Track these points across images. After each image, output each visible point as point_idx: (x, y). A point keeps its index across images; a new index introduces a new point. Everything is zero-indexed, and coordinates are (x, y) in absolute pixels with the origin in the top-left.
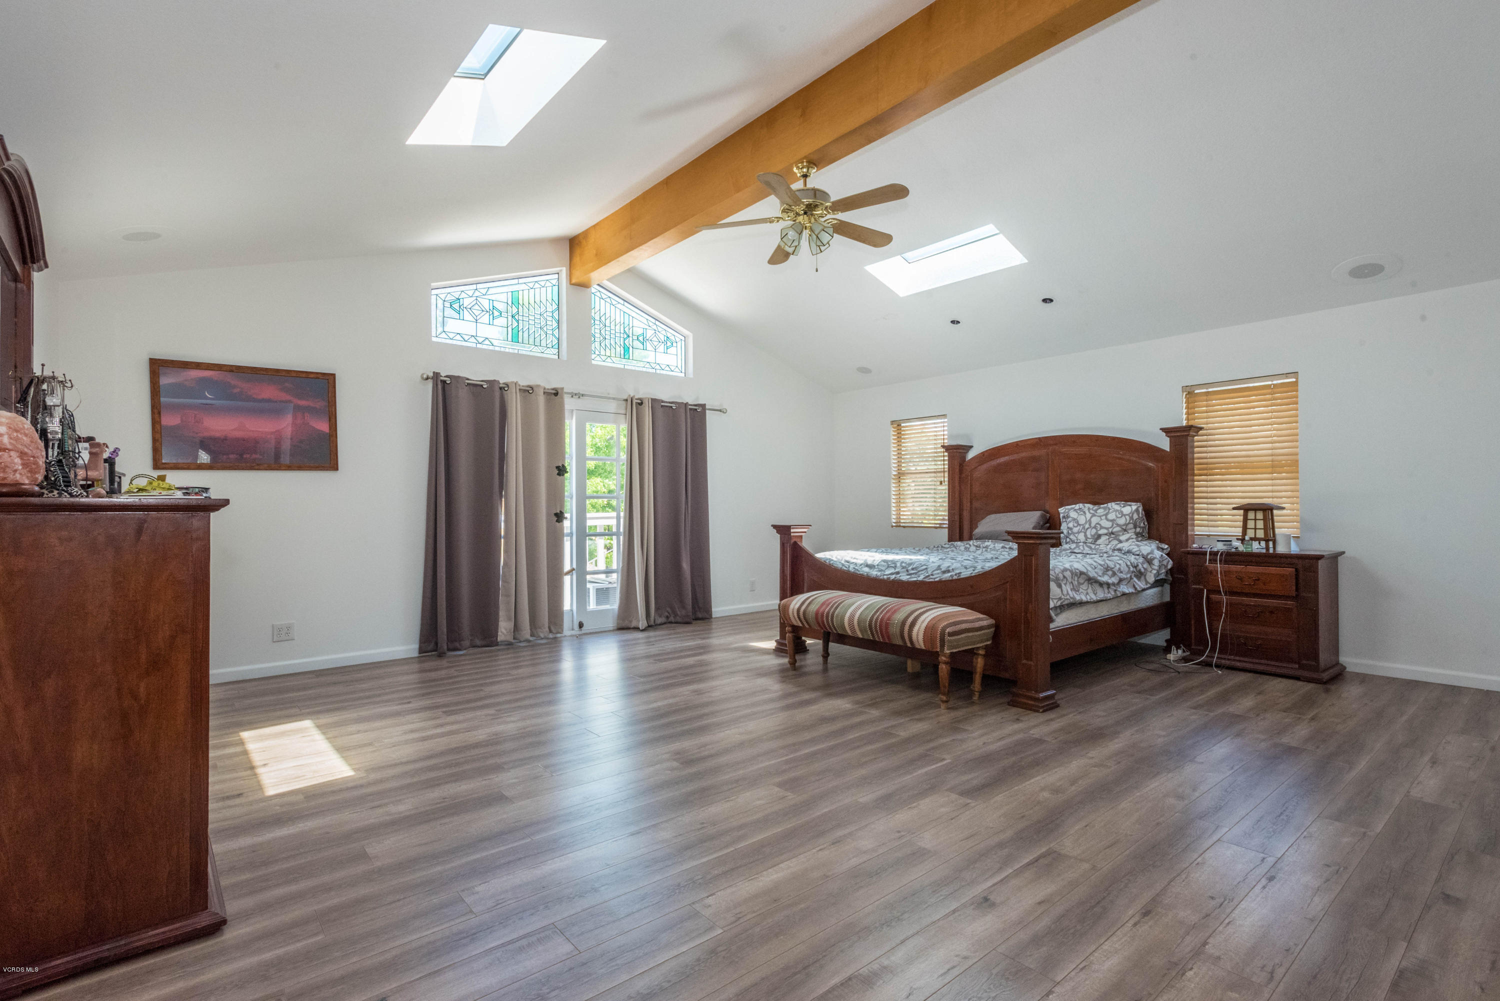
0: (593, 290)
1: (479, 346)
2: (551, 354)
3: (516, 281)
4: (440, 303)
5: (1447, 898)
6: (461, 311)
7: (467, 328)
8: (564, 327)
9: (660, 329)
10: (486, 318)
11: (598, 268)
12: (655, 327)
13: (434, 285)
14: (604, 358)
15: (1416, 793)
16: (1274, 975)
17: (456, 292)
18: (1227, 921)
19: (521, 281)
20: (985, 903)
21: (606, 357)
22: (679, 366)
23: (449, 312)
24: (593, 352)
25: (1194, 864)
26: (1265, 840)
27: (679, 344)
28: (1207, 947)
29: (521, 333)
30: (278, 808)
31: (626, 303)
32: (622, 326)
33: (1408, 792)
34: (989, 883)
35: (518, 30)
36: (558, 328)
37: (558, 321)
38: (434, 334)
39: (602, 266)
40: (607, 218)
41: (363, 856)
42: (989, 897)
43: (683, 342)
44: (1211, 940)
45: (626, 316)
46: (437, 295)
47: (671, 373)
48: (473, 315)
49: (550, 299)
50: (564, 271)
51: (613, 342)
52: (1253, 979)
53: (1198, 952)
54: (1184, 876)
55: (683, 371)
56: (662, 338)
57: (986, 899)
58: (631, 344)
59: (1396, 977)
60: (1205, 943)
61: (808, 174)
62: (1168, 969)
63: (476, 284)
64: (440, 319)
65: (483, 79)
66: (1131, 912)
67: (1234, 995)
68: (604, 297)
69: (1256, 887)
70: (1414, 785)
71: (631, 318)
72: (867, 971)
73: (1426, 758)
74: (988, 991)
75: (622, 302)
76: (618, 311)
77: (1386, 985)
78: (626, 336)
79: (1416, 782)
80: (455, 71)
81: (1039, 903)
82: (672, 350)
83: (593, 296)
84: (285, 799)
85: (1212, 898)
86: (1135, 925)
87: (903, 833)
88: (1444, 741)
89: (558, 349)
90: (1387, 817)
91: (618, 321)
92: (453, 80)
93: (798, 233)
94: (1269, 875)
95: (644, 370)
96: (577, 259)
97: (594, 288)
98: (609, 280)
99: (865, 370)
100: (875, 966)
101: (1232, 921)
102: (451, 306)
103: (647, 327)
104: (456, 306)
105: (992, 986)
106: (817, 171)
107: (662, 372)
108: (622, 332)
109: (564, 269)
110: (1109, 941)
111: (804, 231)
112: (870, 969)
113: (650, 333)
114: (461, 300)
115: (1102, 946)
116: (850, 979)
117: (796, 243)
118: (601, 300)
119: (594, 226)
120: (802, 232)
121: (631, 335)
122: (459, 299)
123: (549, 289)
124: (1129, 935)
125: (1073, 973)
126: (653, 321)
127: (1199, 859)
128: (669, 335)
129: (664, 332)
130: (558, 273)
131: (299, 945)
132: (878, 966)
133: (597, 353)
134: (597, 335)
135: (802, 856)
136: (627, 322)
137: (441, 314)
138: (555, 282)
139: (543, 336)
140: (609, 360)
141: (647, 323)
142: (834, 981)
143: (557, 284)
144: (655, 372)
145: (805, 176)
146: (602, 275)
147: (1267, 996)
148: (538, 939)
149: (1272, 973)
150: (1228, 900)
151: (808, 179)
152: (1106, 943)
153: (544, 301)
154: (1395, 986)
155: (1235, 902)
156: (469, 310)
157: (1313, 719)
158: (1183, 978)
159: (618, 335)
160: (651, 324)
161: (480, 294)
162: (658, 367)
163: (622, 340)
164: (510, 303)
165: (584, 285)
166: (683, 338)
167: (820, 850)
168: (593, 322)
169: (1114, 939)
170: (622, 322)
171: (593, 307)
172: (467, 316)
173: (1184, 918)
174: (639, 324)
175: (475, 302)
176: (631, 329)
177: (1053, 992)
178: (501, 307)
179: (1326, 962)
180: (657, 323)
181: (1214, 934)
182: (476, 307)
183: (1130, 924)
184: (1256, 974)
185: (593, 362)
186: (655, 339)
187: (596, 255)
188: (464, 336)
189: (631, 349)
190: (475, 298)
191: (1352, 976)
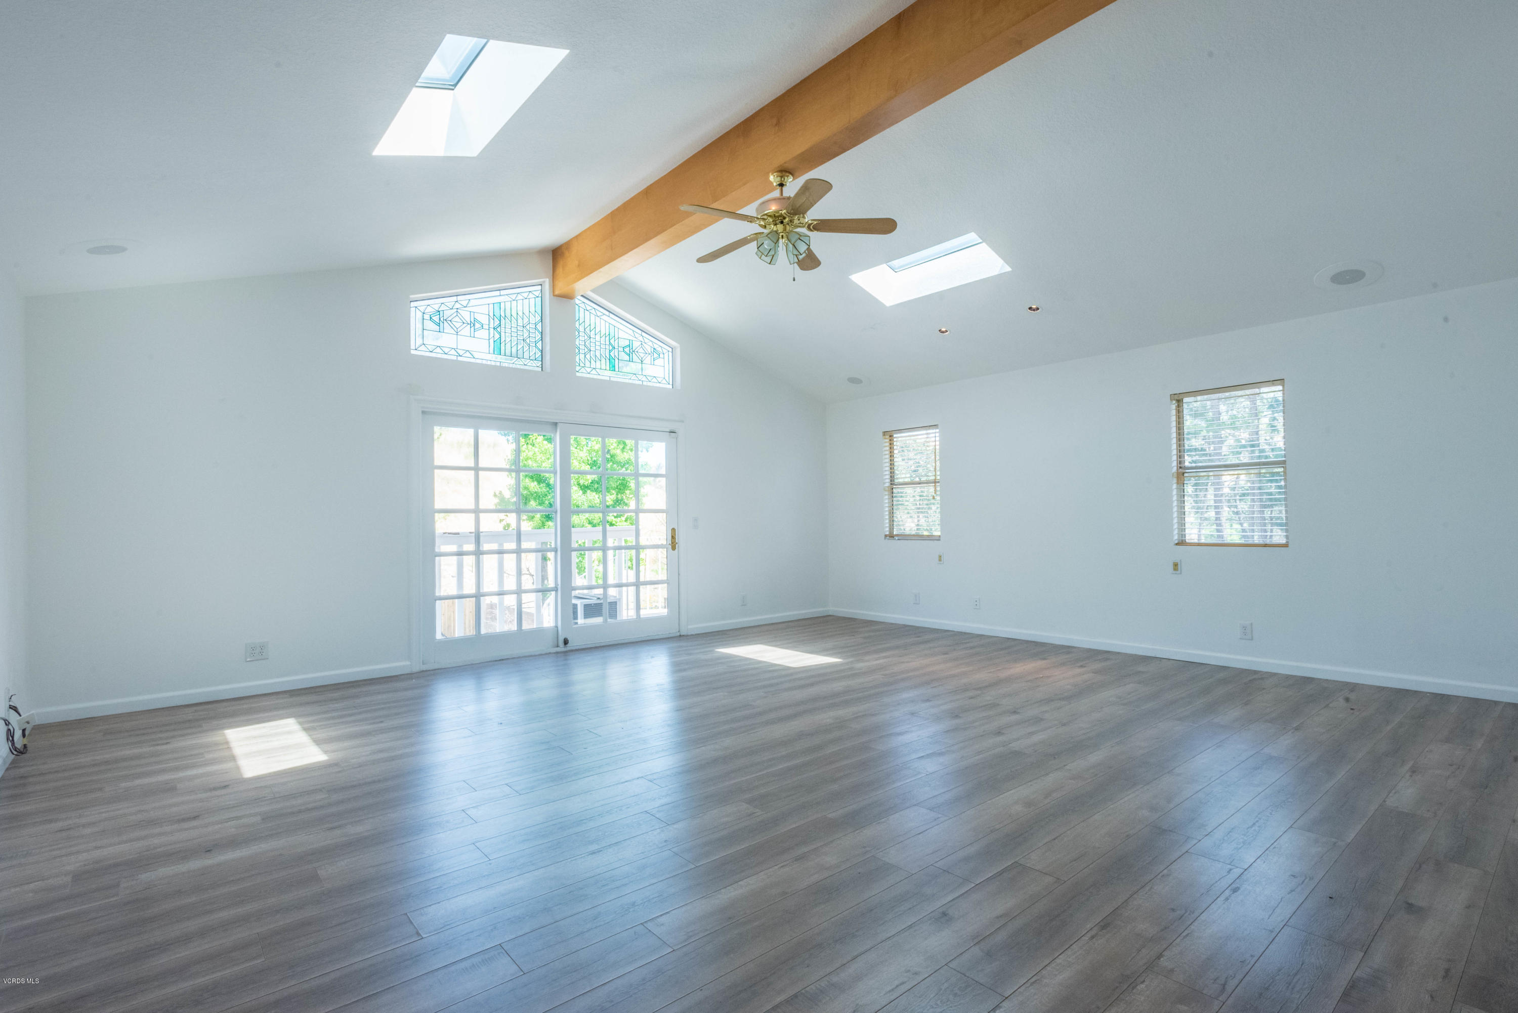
0: (577, 301)
1: (460, 359)
2: (534, 366)
3: (497, 293)
4: (419, 315)
5: (1410, 907)
6: (441, 324)
7: (447, 340)
8: (547, 339)
9: (646, 341)
10: (466, 330)
11: (580, 279)
12: (641, 339)
13: (413, 297)
14: (589, 370)
15: (1392, 802)
16: (1226, 986)
17: (435, 304)
18: (1184, 934)
19: (503, 292)
20: (944, 917)
21: (591, 369)
22: (667, 378)
23: (429, 325)
24: (578, 365)
25: (1159, 877)
26: (1233, 852)
27: (666, 355)
28: (1162, 959)
29: (503, 345)
30: (233, 830)
31: (611, 315)
32: (607, 338)
33: (1384, 801)
34: (950, 898)
35: (486, 40)
36: (542, 340)
37: (542, 333)
38: (413, 347)
39: (585, 277)
40: (589, 228)
41: (314, 878)
42: (947, 912)
43: (670, 354)
44: (1165, 953)
45: (612, 328)
46: (416, 307)
47: (658, 385)
48: (454, 327)
49: (532, 310)
50: (547, 282)
51: (598, 354)
52: (1205, 992)
53: (1151, 966)
54: (1147, 888)
55: (671, 383)
56: (649, 350)
57: (944, 914)
58: (616, 355)
59: (1348, 987)
60: (1160, 956)
61: (784, 183)
62: (1120, 983)
63: (457, 296)
64: (419, 332)
65: (453, 89)
66: (1089, 926)
67: (1184, 1008)
68: (588, 308)
69: (1219, 899)
70: (1391, 795)
71: (616, 329)
72: (814, 988)
73: (1407, 767)
74: (934, 1006)
75: (607, 313)
76: (603, 322)
77: (1338, 994)
78: (611, 348)
79: (1393, 791)
80: (417, 81)
81: (997, 917)
82: (659, 362)
83: (577, 307)
84: (242, 820)
85: (1173, 910)
86: (1092, 937)
87: (868, 849)
88: (1427, 749)
89: (542, 361)
90: (1360, 827)
91: (603, 333)
92: (415, 90)
93: (774, 242)
94: (1234, 886)
95: (630, 381)
96: (560, 270)
97: (578, 300)
98: (593, 291)
99: (854, 380)
100: (823, 983)
101: (1190, 933)
102: (431, 318)
103: (634, 339)
104: (436, 318)
105: (939, 1002)
106: (793, 180)
107: (649, 384)
108: (607, 343)
109: (547, 280)
110: (1063, 955)
111: (781, 240)
112: (817, 986)
113: (636, 344)
114: (441, 313)
115: (1056, 960)
116: (796, 996)
117: (772, 253)
118: (586, 311)
119: (577, 237)
120: (778, 240)
121: (616, 347)
122: (439, 312)
123: (532, 301)
124: (1084, 948)
125: (1023, 988)
126: (640, 332)
127: (1166, 871)
128: (656, 346)
129: (650, 343)
130: (541, 285)
131: (236, 968)
132: (826, 983)
133: (582, 365)
134: (582, 347)
135: (762, 873)
136: (612, 335)
137: (421, 326)
138: (538, 293)
139: (526, 348)
140: (594, 372)
141: (633, 335)
142: (779, 999)
143: (540, 296)
144: (641, 384)
145: (781, 185)
146: (586, 285)
147: (1216, 1008)
148: (483, 961)
149: (1224, 985)
150: (1189, 912)
151: (784, 188)
152: (1061, 956)
153: (527, 313)
154: (1346, 994)
155: (1196, 914)
156: (449, 322)
157: (1297, 729)
158: (1134, 991)
159: (603, 346)
160: (637, 335)
161: (461, 306)
162: (644, 379)
163: (607, 351)
164: (491, 315)
165: (568, 297)
166: (670, 350)
167: (782, 867)
168: (577, 333)
169: (1069, 952)
170: (607, 334)
171: (577, 318)
172: (448, 329)
173: (1142, 930)
174: (625, 334)
175: (455, 314)
176: (617, 341)
177: (1001, 1007)
178: (484, 319)
179: (1280, 973)
180: (644, 334)
181: (1170, 947)
182: (457, 319)
183: (1086, 938)
184: (1207, 987)
185: (578, 374)
186: (641, 350)
187: (579, 266)
188: (443, 349)
189: (617, 360)
190: (456, 310)
191: (1305, 987)
